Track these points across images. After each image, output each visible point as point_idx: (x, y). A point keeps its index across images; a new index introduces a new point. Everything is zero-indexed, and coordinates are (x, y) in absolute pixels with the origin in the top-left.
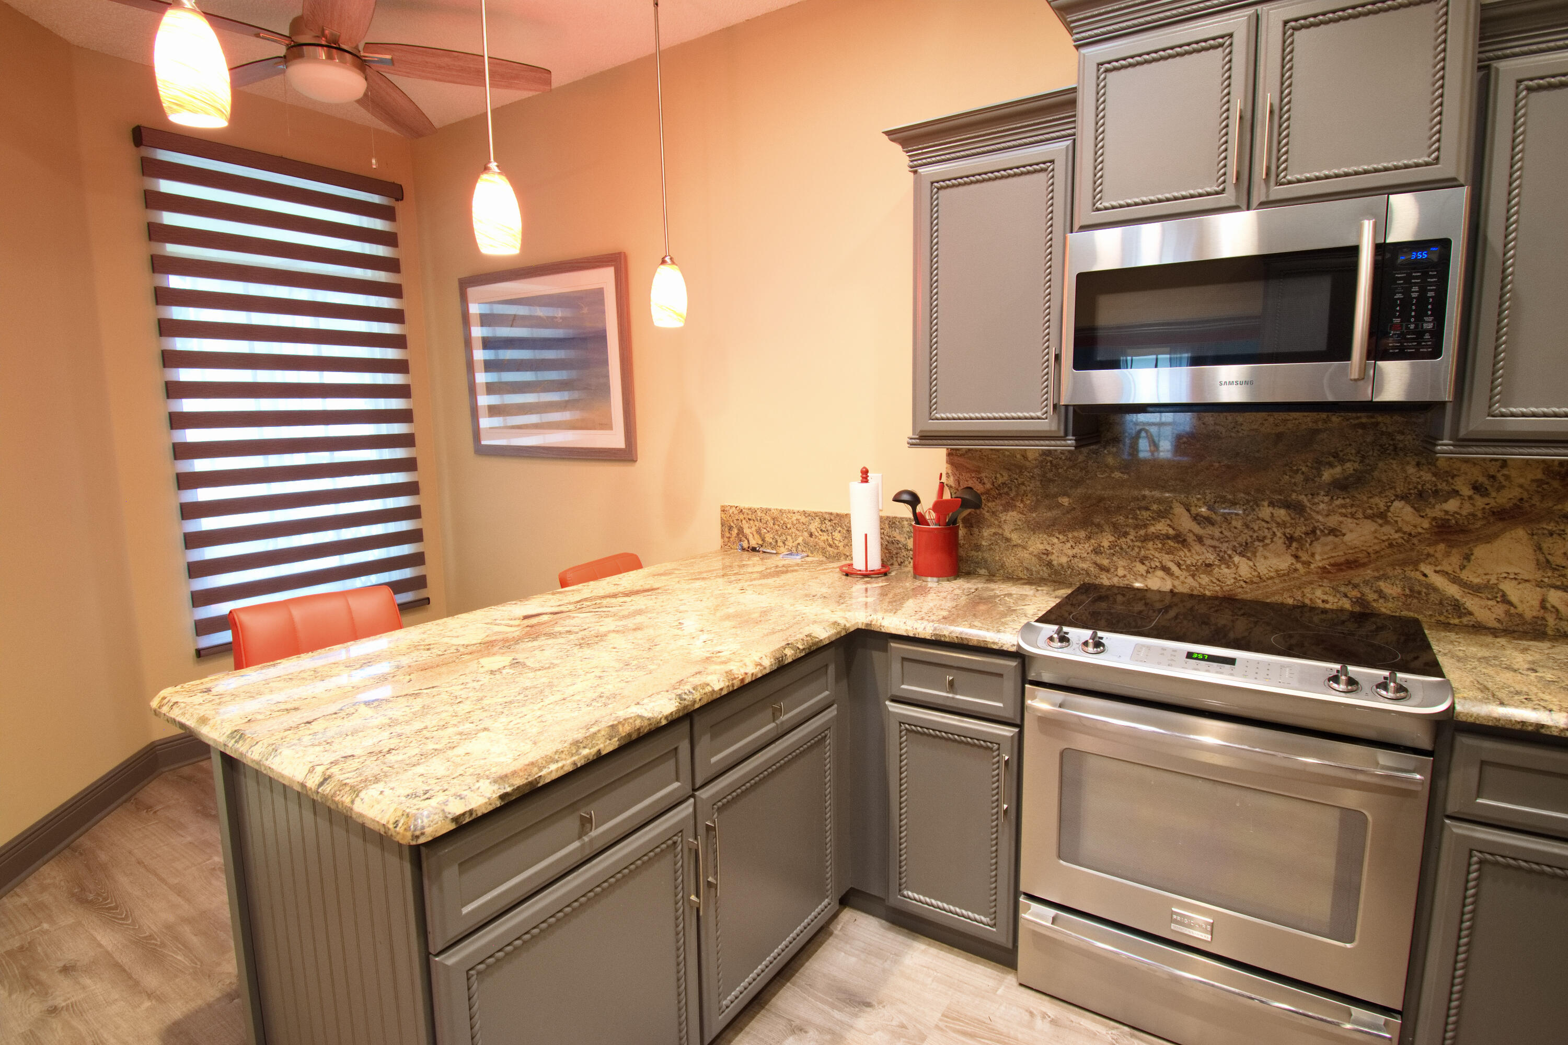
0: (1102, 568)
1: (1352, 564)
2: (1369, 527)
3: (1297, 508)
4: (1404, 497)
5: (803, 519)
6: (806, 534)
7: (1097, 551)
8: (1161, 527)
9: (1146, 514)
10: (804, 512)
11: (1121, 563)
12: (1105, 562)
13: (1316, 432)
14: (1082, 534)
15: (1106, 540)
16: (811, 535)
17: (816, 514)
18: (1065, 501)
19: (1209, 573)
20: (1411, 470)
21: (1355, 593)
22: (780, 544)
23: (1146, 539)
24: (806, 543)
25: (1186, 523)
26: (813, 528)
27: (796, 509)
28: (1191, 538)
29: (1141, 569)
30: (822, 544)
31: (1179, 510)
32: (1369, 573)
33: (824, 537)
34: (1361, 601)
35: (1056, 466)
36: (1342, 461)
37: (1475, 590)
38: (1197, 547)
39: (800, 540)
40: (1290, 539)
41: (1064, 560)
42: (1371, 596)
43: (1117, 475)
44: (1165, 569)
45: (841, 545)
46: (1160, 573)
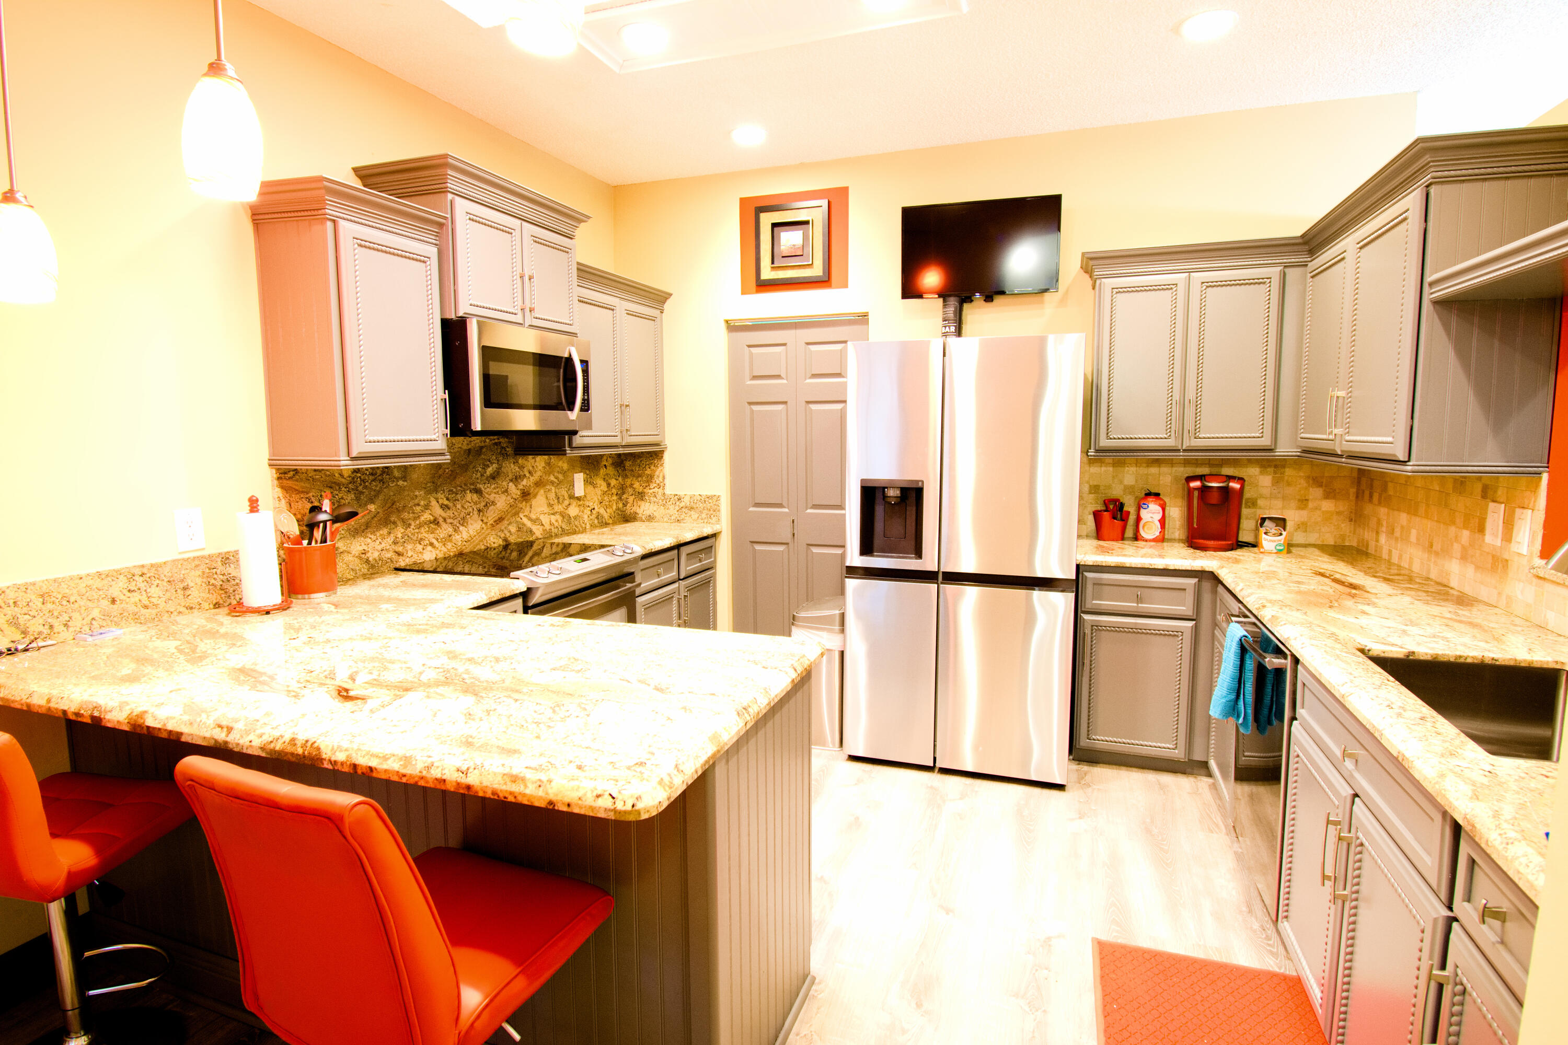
0: (399, 554)
1: (500, 520)
2: (504, 497)
3: (478, 491)
4: (511, 480)
5: (98, 583)
6: (105, 603)
7: (395, 543)
8: (426, 516)
9: (418, 509)
10: (99, 574)
11: (409, 547)
12: (400, 549)
13: (482, 448)
14: (385, 531)
15: (399, 531)
16: (113, 601)
17: (119, 572)
18: (372, 507)
19: (451, 541)
20: (512, 466)
21: (503, 535)
22: (58, 627)
23: (420, 526)
24: (106, 615)
25: (438, 511)
26: (115, 592)
27: (83, 573)
28: (441, 520)
29: (420, 547)
30: (132, 608)
31: (434, 503)
32: (506, 522)
33: (136, 597)
34: (505, 540)
35: (363, 481)
36: (492, 463)
37: (534, 521)
38: (444, 525)
39: (96, 613)
40: (479, 511)
41: (376, 555)
42: (508, 534)
43: (401, 483)
44: (432, 544)
45: (161, 602)
46: (429, 548)
